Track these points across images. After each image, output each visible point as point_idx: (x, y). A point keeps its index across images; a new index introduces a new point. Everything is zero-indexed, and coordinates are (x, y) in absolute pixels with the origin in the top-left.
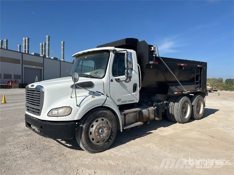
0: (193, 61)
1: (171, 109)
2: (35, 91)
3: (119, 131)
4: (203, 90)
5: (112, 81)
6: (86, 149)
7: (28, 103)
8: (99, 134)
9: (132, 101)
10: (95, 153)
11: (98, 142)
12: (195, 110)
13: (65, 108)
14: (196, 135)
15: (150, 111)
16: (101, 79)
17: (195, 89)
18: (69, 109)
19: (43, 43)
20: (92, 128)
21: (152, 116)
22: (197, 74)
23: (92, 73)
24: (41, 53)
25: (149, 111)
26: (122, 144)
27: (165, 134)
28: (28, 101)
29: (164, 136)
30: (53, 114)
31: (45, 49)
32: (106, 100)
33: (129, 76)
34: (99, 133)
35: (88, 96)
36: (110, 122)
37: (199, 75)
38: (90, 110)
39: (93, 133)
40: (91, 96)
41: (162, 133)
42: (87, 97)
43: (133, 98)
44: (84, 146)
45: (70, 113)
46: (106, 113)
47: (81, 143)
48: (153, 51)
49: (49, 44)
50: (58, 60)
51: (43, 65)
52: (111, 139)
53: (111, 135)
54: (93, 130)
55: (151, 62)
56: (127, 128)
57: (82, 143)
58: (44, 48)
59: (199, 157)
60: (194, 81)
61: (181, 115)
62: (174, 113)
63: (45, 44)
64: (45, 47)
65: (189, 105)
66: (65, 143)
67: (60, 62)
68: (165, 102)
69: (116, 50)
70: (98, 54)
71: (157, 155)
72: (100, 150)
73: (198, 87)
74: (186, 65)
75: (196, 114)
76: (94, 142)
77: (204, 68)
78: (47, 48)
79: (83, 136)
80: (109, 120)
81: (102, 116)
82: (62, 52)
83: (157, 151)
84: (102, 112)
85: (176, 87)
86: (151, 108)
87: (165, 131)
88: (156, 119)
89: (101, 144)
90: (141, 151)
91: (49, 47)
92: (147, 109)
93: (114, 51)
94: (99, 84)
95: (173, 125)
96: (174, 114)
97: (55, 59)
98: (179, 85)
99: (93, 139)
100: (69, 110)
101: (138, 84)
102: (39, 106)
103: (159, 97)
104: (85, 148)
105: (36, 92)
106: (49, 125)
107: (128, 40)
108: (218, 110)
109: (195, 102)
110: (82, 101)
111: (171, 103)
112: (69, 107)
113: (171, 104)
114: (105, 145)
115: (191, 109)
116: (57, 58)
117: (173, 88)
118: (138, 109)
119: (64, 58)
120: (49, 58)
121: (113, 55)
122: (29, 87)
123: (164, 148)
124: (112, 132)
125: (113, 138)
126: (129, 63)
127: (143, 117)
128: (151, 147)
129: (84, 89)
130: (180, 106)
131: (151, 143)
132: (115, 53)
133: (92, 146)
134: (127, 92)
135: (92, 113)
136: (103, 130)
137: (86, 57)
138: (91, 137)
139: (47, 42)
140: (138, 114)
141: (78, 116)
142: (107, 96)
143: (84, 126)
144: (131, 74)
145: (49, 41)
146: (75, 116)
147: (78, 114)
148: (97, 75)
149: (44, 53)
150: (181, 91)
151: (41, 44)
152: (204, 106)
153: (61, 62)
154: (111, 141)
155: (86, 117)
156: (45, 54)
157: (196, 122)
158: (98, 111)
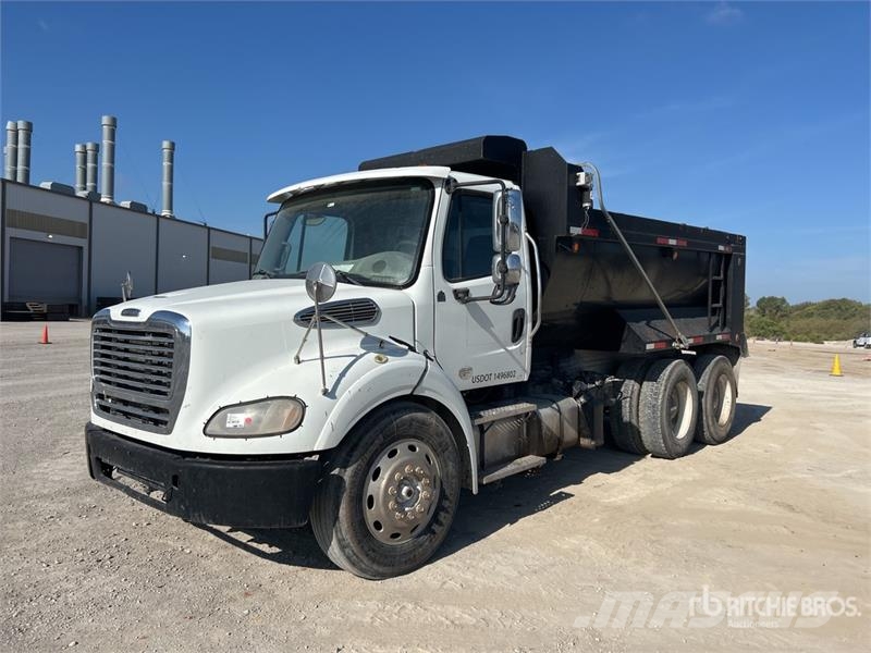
0: (706, 230)
1: (627, 405)
2: (143, 334)
3: (466, 490)
4: (733, 337)
5: (441, 297)
6: (353, 564)
7: (102, 381)
8: (401, 505)
9: (508, 375)
10: (383, 576)
11: (395, 536)
12: (708, 406)
13: (275, 402)
14: (735, 503)
15: (566, 415)
16: (404, 291)
17: (707, 333)
18: (292, 406)
19: (89, 146)
20: (374, 479)
21: (570, 433)
22: (716, 278)
23: (360, 264)
24: (78, 185)
25: (559, 414)
26: (474, 540)
27: (619, 499)
28: (103, 373)
29: (620, 509)
30: (228, 425)
31: (95, 170)
32: (425, 371)
33: (509, 279)
34: (400, 500)
35: (362, 356)
36: (437, 455)
37: (720, 281)
38: (369, 410)
39: (378, 500)
40: (372, 355)
41: (606, 494)
42: (358, 358)
43: (510, 366)
44: (347, 550)
45: (300, 424)
46: (423, 423)
47: (334, 542)
48: (585, 189)
49: (112, 149)
50: (150, 211)
51: (86, 230)
52: (441, 524)
53: (440, 508)
54: (379, 488)
55: (575, 231)
56: (494, 479)
57: (339, 541)
58: (90, 165)
59: (768, 585)
60: (706, 304)
61: (666, 428)
62: (641, 420)
63: (97, 148)
64: (96, 160)
65: (689, 392)
66: (252, 540)
67: (158, 221)
68: (608, 380)
69: (455, 180)
70: (387, 193)
71: (615, 581)
72: (404, 567)
73: (716, 325)
74: (685, 244)
75: (710, 423)
76: (381, 535)
77: (737, 257)
78: (105, 163)
79: (343, 512)
80: (434, 450)
81: (412, 432)
82: (165, 184)
83: (612, 564)
84: (413, 420)
85: (648, 324)
86: (569, 404)
87: (614, 486)
88: (585, 442)
89: (404, 542)
90: (553, 565)
91: (112, 159)
92: (554, 405)
93: (448, 182)
94: (397, 310)
95: (637, 463)
96: (641, 425)
97: (138, 208)
98: (663, 317)
99: (378, 525)
100: (294, 409)
101: (529, 312)
102: (165, 394)
103: (586, 360)
104: (349, 558)
105: (150, 338)
106: (209, 471)
107: (491, 142)
108: (769, 408)
109: (709, 379)
110: (342, 375)
111: (627, 381)
112: (294, 399)
113: (629, 386)
114: (421, 546)
115: (696, 404)
116: (145, 207)
117: (639, 328)
118: (528, 405)
119: (171, 208)
120: (112, 205)
121: (446, 198)
122: (113, 318)
123: (634, 553)
124: (443, 496)
125: (446, 518)
126: (508, 229)
127: (540, 436)
128: (586, 548)
129: (350, 329)
130: (663, 396)
131: (580, 536)
132: (452, 190)
133: (374, 551)
134: (493, 340)
135: (375, 423)
136: (415, 488)
137: (332, 204)
138: (371, 515)
139: (106, 142)
140: (525, 424)
141: (330, 436)
142: (428, 357)
143: (348, 475)
144: (517, 272)
145: (112, 137)
146: (317, 435)
147: (327, 428)
148: (383, 274)
149: (89, 184)
150: (666, 341)
151: (78, 148)
152: (735, 393)
153: (161, 219)
154: (441, 528)
155: (355, 440)
156: (95, 188)
157: (708, 451)
158: (397, 415)
